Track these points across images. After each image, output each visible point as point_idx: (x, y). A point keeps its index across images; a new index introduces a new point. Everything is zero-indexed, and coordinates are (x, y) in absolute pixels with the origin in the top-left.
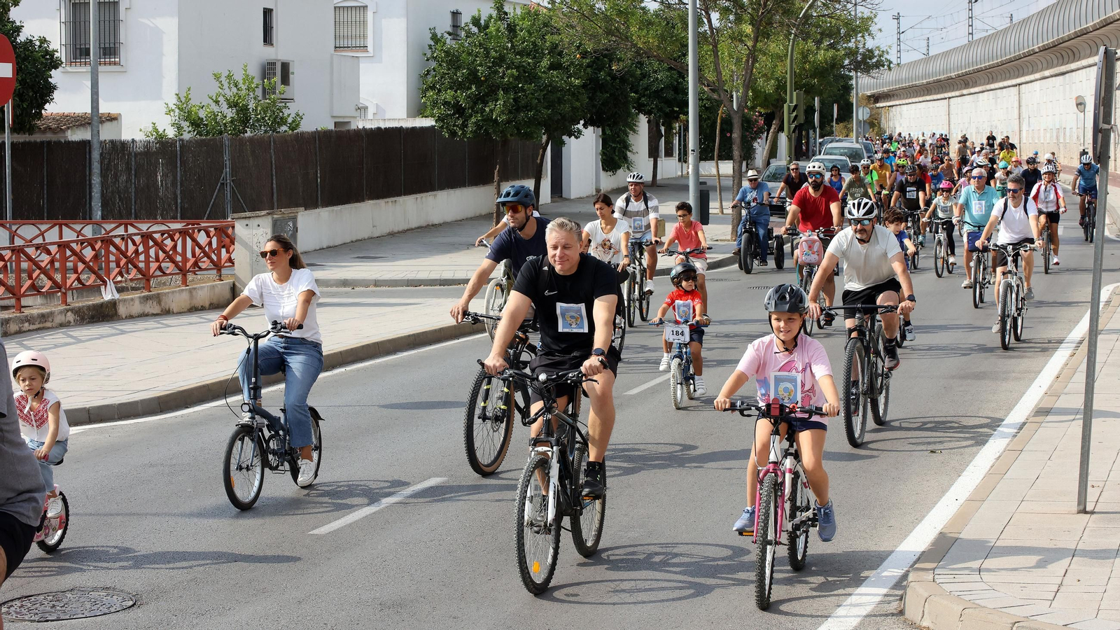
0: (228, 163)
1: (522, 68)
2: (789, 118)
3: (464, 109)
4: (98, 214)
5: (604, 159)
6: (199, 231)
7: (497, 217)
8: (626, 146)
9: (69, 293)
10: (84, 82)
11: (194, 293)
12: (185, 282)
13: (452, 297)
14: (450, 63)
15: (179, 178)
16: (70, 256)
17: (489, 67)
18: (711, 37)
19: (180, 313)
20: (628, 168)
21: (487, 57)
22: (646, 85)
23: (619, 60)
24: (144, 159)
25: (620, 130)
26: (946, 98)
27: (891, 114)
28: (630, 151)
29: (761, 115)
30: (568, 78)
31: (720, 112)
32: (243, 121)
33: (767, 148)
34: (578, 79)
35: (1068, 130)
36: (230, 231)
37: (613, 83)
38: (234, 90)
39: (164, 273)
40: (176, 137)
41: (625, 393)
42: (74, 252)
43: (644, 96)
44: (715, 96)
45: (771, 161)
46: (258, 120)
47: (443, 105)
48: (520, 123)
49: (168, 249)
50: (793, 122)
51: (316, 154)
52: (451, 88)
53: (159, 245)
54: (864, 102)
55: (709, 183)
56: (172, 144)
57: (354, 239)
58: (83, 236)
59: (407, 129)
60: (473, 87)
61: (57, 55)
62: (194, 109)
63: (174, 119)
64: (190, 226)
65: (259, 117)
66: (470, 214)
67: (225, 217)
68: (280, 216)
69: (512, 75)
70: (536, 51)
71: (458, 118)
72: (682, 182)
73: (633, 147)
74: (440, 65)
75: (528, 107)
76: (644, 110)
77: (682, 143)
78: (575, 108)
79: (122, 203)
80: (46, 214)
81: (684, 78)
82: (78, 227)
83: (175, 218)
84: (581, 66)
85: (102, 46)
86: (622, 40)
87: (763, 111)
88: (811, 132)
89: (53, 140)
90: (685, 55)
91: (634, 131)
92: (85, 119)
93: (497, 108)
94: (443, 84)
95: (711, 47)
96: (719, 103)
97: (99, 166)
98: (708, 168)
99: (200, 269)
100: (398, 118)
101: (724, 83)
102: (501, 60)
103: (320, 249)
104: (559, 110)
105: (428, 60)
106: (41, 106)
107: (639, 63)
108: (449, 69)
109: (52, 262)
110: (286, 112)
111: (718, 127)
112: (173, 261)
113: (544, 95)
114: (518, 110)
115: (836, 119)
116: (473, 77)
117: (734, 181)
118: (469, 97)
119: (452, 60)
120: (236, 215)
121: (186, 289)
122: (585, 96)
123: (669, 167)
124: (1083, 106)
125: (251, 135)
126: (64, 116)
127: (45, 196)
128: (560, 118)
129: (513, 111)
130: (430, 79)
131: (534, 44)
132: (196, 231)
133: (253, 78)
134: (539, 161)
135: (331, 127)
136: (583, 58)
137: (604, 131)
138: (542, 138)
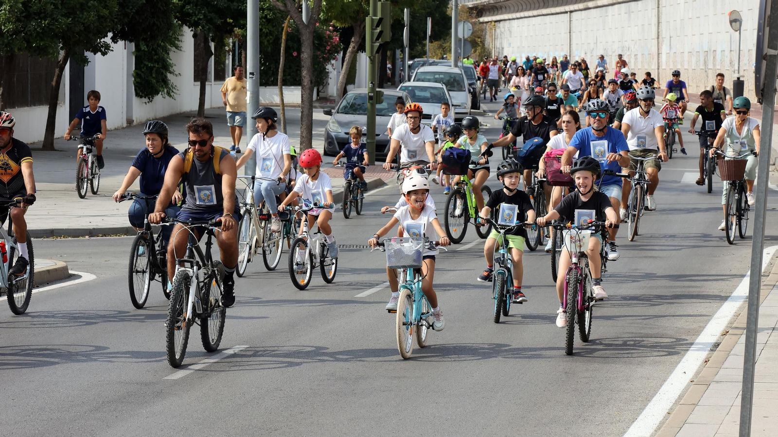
2: (372, 34)
5: (137, 82)
8: (166, 67)
20: (169, 94)
25: (159, 45)
26: (566, 12)
27: (498, 31)
28: (170, 73)
29: (336, 29)
31: (285, 25)
33: (343, 71)
35: (718, 53)
41: (166, 378)
43: (189, 4)
44: (280, 5)
45: (349, 87)
48: (31, 35)
50: (377, 39)
54: (465, 16)
73: (174, 68)
75: (41, 14)
76: (189, 21)
78: (102, 17)
87: (338, 25)
88: (398, 52)
91: (177, 47)
96: (284, 14)
98: (271, 96)
104: (81, 19)
111: (283, 45)
114: (29, 17)
115: (430, 37)
117: (302, 112)
124: (738, 23)
129: (23, 19)
134: (54, 83)
137: (137, 46)
138: (59, 53)
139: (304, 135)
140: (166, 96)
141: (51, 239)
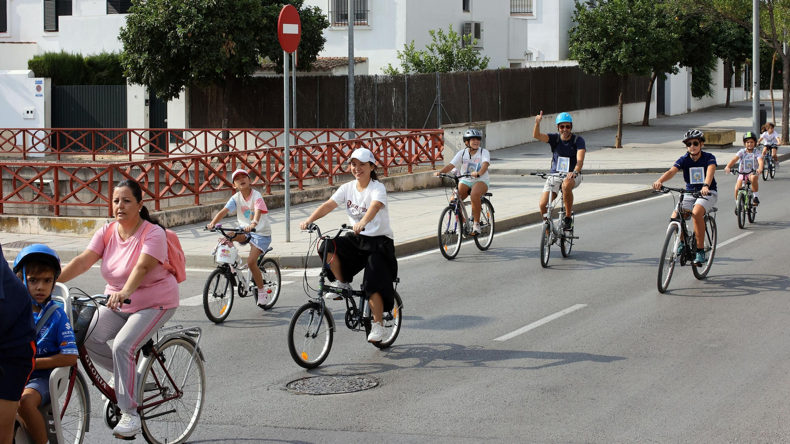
0: (439, 90)
1: (638, 27)
3: (598, 55)
4: (353, 125)
5: (693, 89)
6: (420, 136)
7: (620, 128)
8: (708, 80)
9: (334, 177)
10: (344, 37)
11: (417, 178)
12: (410, 171)
13: (590, 182)
14: (589, 23)
15: (406, 101)
16: (335, 153)
17: (616, 26)
18: (768, 4)
19: (407, 191)
20: (710, 95)
21: (614, 19)
22: (722, 38)
23: (705, 21)
24: (383, 88)
25: (705, 68)
28: (711, 83)
30: (669, 33)
31: (774, 56)
32: (449, 63)
34: (676, 34)
36: (441, 136)
37: (700, 36)
38: (444, 42)
39: (397, 164)
40: (405, 73)
42: (337, 150)
43: (721, 45)
44: (771, 45)
46: (459, 62)
47: (584, 51)
48: (637, 64)
49: (399, 148)
51: (498, 85)
52: (590, 40)
53: (394, 146)
55: (766, 105)
56: (401, 78)
57: (523, 142)
58: (343, 139)
59: (559, 68)
60: (605, 39)
61: (326, 19)
62: (416, 54)
63: (403, 61)
64: (414, 133)
65: (460, 60)
66: (602, 126)
67: (437, 127)
68: (474, 127)
69: (631, 31)
70: (648, 15)
71: (594, 61)
72: (748, 104)
73: (713, 80)
74: (582, 25)
75: (642, 53)
76: (721, 55)
77: (747, 78)
78: (674, 54)
79: (369, 117)
80: (318, 125)
81: (749, 33)
82: (340, 133)
83: (403, 128)
84: (678, 24)
85: (356, 12)
86: (707, 7)
89: (323, 75)
90: (750, 17)
91: (714, 69)
92: (344, 61)
93: (621, 54)
94: (584, 38)
95: (768, 11)
96: (773, 50)
97: (354, 92)
98: (766, 95)
99: (421, 162)
100: (553, 61)
101: (777, 36)
102: (623, 21)
103: (501, 149)
104: (663, 55)
105: (574, 21)
106: (316, 53)
107: (718, 22)
108: (588, 28)
109: (323, 156)
110: (478, 56)
111: (773, 67)
112: (403, 156)
113: (653, 45)
114: (635, 55)
116: (605, 33)
117: (783, 104)
118: (602, 46)
119: (590, 21)
120: (445, 126)
121: (412, 175)
122: (681, 45)
123: (738, 94)
125: (455, 72)
126: (331, 59)
127: (318, 112)
128: (664, 60)
129: (632, 56)
130: (575, 34)
131: (646, 10)
132: (418, 136)
133: (456, 34)
134: (649, 90)
135: (508, 66)
136: (680, 19)
137: (693, 69)
138: (651, 74)
139: (784, 116)
140: (709, 96)
141: (647, 174)
